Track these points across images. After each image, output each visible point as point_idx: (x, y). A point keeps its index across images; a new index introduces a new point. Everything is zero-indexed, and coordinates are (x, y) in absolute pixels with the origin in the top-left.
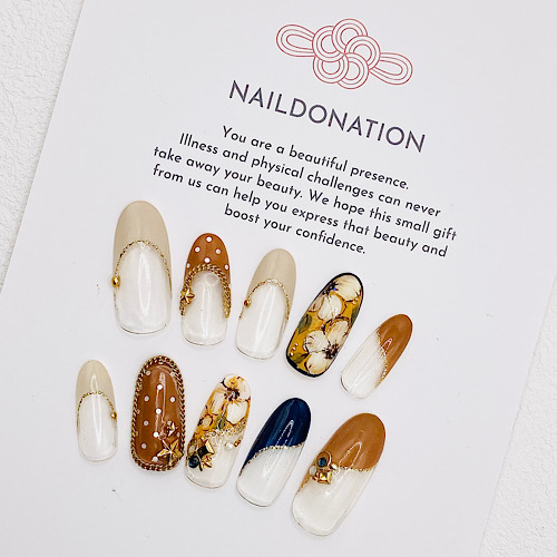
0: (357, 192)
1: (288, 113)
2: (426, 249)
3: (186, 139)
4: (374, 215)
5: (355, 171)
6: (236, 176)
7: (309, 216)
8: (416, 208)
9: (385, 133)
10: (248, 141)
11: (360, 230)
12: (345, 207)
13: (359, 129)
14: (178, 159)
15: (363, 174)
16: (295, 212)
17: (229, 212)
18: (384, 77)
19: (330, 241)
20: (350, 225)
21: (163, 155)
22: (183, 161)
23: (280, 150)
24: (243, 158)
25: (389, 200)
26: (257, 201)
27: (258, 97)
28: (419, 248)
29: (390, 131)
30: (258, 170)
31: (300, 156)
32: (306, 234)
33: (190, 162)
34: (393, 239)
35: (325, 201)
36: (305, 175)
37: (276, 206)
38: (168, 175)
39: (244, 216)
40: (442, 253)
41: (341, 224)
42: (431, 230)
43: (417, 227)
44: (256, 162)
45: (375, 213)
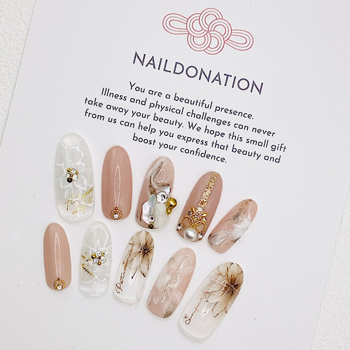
0: (219, 122)
1: (172, 71)
2: (266, 158)
3: (106, 92)
4: (231, 137)
5: (218, 109)
6: (139, 114)
7: (189, 139)
8: (259, 131)
9: (237, 83)
10: (147, 91)
11: (222, 148)
12: (212, 132)
13: (219, 81)
14: (100, 105)
15: (223, 110)
16: (179, 137)
17: (135, 139)
18: (235, 46)
19: (203, 155)
20: (216, 144)
21: (90, 102)
22: (104, 106)
23: (168, 97)
24: (143, 103)
25: (241, 127)
26: (153, 131)
27: (152, 62)
28: (262, 157)
29: (239, 81)
30: (154, 110)
31: (181, 100)
32: (187, 151)
33: (109, 107)
34: (245, 153)
35: (199, 129)
36: (185, 113)
37: (167, 134)
38: (94, 116)
39: (146, 141)
40: (277, 161)
41: (210, 144)
42: (269, 146)
43: (260, 144)
44: (152, 105)
45: (232, 136)
